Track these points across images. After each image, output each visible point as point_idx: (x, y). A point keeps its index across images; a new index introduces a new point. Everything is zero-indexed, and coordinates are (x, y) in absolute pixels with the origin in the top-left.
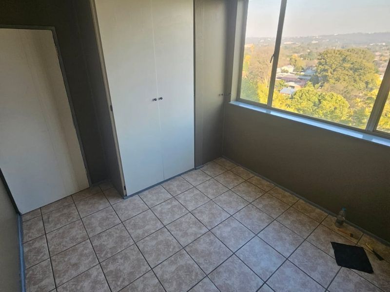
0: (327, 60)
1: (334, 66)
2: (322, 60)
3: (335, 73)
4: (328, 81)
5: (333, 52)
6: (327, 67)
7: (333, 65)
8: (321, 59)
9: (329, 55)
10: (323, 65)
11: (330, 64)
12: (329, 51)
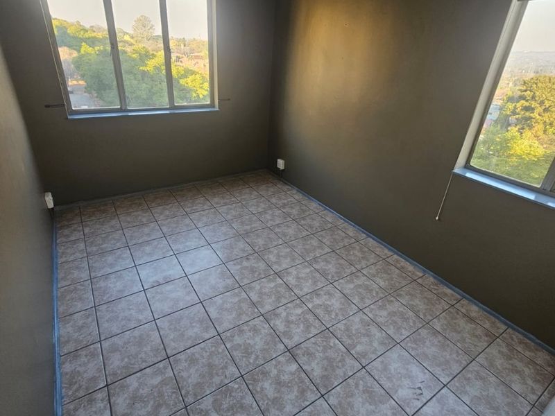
0: (537, 94)
1: (547, 104)
2: (528, 92)
3: (547, 115)
4: (531, 127)
5: (547, 80)
6: (534, 104)
7: (546, 102)
8: (526, 91)
9: (540, 85)
10: (527, 101)
11: (541, 99)
12: (542, 79)
